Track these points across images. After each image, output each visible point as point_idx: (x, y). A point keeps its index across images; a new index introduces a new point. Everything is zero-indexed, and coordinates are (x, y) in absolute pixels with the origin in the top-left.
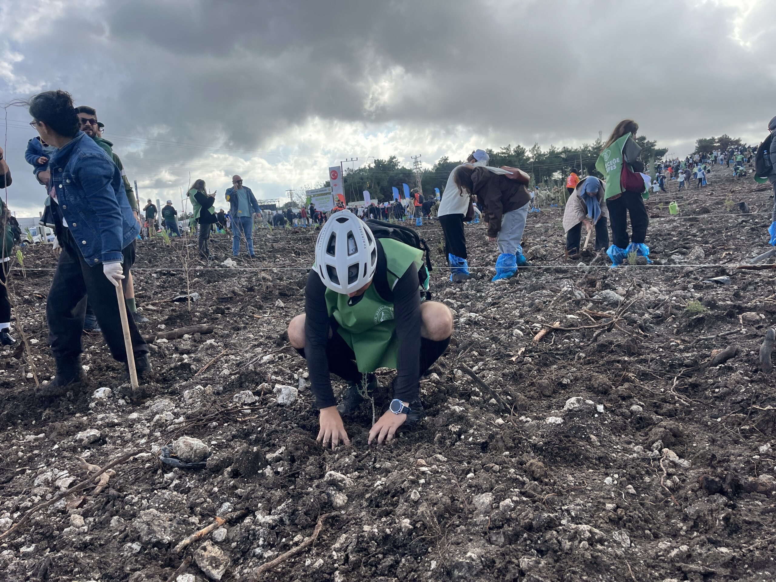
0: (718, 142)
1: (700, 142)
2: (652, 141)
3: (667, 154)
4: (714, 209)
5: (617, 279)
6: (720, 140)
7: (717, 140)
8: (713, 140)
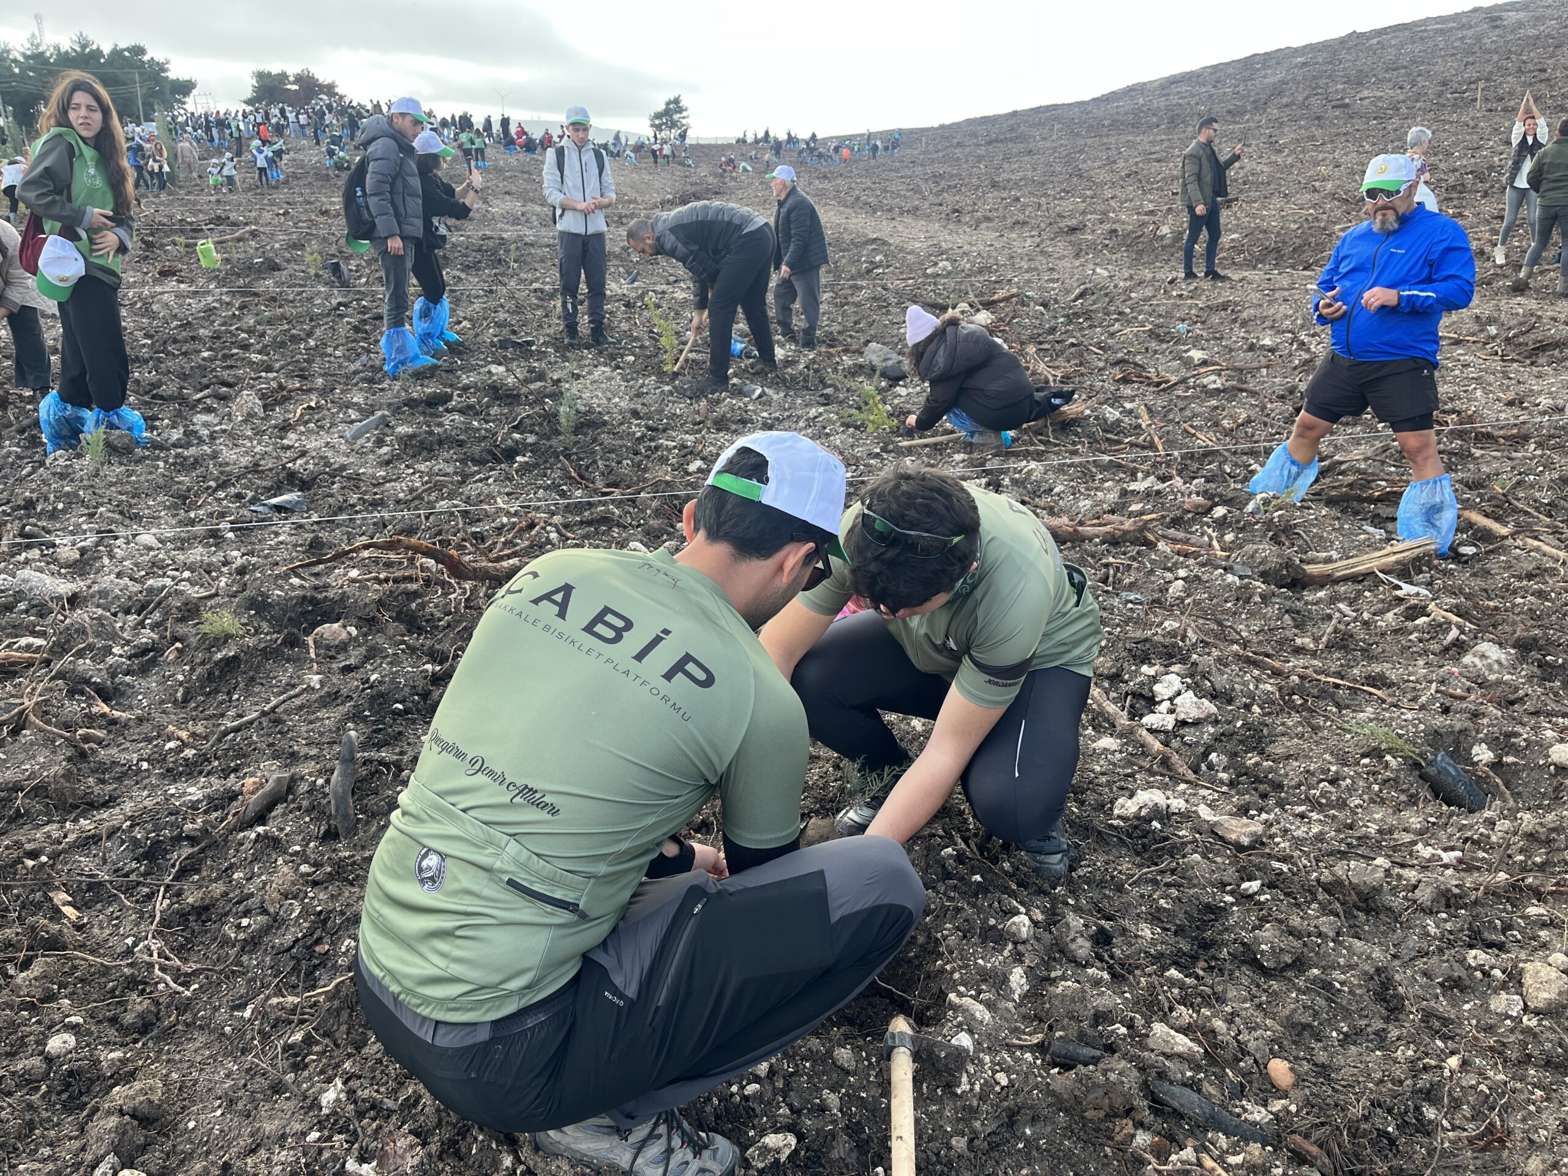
0: (294, 83)
1: (261, 76)
2: (159, 57)
3: (195, 92)
4: (288, 261)
5: (60, 506)
6: (299, 79)
7: (291, 79)
8: (284, 76)
